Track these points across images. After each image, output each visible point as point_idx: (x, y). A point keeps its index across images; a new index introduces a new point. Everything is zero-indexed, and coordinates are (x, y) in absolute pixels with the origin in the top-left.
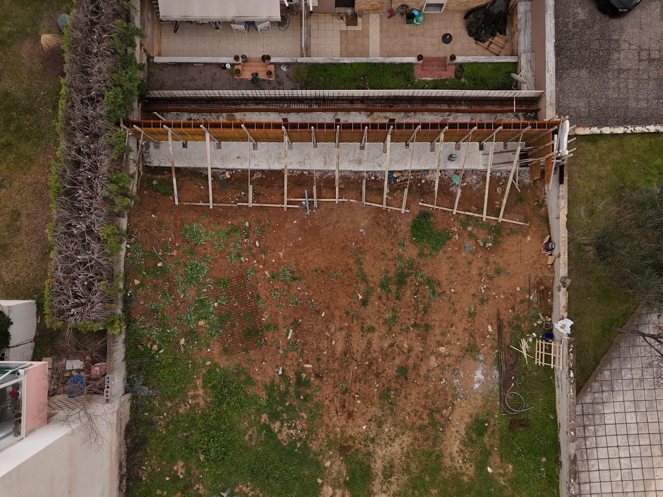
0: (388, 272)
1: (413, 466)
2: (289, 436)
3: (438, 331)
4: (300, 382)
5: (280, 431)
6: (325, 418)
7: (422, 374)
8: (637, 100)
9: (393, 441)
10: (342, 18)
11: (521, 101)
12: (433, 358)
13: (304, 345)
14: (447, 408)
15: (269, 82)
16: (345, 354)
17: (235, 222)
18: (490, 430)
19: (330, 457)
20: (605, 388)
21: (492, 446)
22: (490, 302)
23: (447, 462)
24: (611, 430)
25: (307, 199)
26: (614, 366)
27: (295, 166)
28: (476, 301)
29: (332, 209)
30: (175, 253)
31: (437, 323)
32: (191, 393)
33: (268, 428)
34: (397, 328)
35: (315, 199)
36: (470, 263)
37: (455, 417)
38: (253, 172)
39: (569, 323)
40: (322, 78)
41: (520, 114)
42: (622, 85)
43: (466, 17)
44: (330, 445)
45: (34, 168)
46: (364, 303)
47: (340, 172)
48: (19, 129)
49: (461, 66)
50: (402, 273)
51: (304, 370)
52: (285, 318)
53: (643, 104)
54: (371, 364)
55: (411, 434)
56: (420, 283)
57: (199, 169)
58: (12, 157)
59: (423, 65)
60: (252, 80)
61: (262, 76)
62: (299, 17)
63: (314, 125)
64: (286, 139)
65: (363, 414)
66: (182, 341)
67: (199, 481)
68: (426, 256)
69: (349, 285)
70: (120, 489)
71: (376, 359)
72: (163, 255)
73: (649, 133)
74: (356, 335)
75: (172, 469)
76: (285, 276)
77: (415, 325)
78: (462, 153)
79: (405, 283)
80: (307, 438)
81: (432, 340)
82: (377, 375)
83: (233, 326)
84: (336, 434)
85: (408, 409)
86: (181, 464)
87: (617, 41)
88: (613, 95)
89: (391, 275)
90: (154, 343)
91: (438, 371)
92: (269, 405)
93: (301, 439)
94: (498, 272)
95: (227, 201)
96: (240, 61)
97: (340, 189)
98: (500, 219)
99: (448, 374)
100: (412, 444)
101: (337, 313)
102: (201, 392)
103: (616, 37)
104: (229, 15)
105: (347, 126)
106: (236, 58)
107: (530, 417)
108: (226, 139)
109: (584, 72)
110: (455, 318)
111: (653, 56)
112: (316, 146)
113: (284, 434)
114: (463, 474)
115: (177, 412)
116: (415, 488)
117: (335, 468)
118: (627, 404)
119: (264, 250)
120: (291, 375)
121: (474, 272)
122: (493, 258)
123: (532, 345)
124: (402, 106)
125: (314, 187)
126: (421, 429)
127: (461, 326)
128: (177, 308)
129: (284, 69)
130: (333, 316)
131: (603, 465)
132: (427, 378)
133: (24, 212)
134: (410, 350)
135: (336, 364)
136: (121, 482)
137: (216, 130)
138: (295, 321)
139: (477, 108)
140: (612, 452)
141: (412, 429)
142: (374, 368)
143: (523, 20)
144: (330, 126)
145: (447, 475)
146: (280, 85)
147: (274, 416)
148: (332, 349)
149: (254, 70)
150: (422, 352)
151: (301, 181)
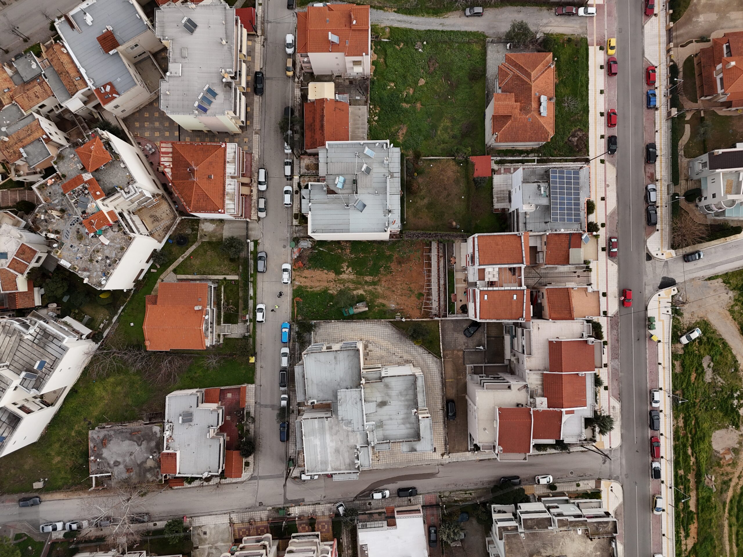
1: (377, 293)
2: (381, 270)
3: (401, 298)
4: (391, 272)
6: (384, 277)
7: (393, 295)
8: (446, 336)
9: (381, 290)
10: (463, 279)
11: (446, 314)
12: (396, 297)
13: (398, 272)
14: (387, 299)
15: (449, 264)
16: (396, 280)
17: (421, 259)
18: (383, 307)
19: (378, 278)
21: (380, 308)
22: (407, 308)
23: (378, 300)
25: (426, 272)
26: (396, 330)
27: (432, 270)
28: (407, 305)
29: (424, 277)
30: (415, 248)
31: (403, 298)
33: (382, 266)
34: (402, 290)
35: (426, 274)
37: (386, 301)
38: (431, 262)
40: (451, 274)
41: (444, 314)
42: (450, 334)
43: (464, 305)
44: (380, 278)
45: (430, 222)
46: (406, 284)
47: (431, 279)
48: (438, 218)
49: (454, 303)
50: (412, 291)
51: (393, 273)
52: (403, 269)
53: (446, 339)
54: (395, 285)
55: (382, 293)
56: (410, 294)
57: (431, 251)
58: (432, 217)
59: (454, 295)
60: (450, 260)
63: (440, 273)
65: (386, 284)
67: (373, 254)
68: (415, 295)
69: (409, 281)
72: (414, 246)
74: (400, 282)
75: (375, 249)
76: (411, 269)
77: (402, 293)
78: (436, 303)
79: (410, 292)
80: (381, 274)
81: (399, 297)
82: (393, 286)
83: (401, 259)
84: (382, 279)
86: (376, 251)
87: (459, 333)
88: (448, 332)
89: (412, 289)
90: (398, 245)
91: (394, 298)
92: (387, 266)
93: (381, 272)
94: (413, 309)
95: (425, 257)
97: (428, 279)
99: (393, 300)
100: (380, 293)
101: (404, 279)
106: (455, 257)
107: (386, 315)
110: (404, 301)
111: (456, 340)
112: (436, 274)
114: (375, 303)
115: (385, 250)
116: (373, 294)
117: (376, 279)
119: (416, 264)
120: (392, 270)
121: (413, 304)
122: (415, 308)
123: (399, 315)
124: (445, 291)
125: (428, 274)
126: (383, 295)
127: (402, 302)
128: (404, 249)
129: (452, 267)
131: (378, 328)
133: (422, 220)
134: (397, 292)
135: (394, 279)
138: (402, 271)
143: (463, 315)
145: (375, 299)
146: (449, 266)
147: (385, 267)
148: (397, 278)
149: (452, 261)
150: (397, 295)
151: (430, 271)
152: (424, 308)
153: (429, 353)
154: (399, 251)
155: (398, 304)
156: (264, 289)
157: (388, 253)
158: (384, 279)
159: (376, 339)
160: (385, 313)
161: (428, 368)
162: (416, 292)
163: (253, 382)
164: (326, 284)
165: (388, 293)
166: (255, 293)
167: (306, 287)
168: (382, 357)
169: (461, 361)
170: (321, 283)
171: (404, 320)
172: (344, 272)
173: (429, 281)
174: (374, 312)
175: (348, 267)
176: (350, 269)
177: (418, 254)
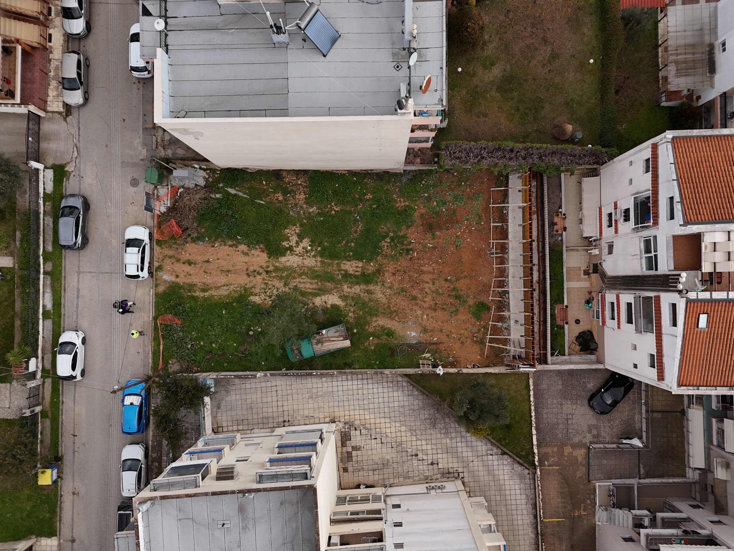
0: (461, 291)
1: (372, 303)
2: (384, 246)
3: (433, 314)
4: (408, 250)
5: (386, 242)
6: (392, 263)
7: (413, 307)
8: (547, 413)
9: (383, 294)
10: (587, 267)
11: (545, 355)
12: (421, 312)
13: (425, 252)
14: (399, 318)
15: (553, 231)
16: (422, 271)
17: (483, 217)
18: (389, 339)
19: (375, 265)
20: (409, 392)
21: (382, 340)
22: (448, 339)
23: (374, 319)
24: (391, 394)
25: (495, 251)
26: (419, 396)
27: (510, 245)
28: (448, 333)
29: (490, 264)
30: (468, 190)
31: (437, 314)
32: (402, 200)
33: (387, 236)
34: (434, 295)
35: (495, 255)
36: (466, 329)
37: (394, 323)
38: (507, 225)
39: (441, 373)
40: (555, 258)
41: (539, 356)
42: (554, 406)
43: (589, 331)
44: (380, 265)
45: (508, 123)
46: (446, 280)
47: (508, 267)
48: (526, 114)
49: (563, 328)
50: (461, 298)
51: (414, 252)
52: (438, 242)
53: (545, 416)
54: (417, 283)
55: (386, 302)
56: (456, 306)
57: (508, 198)
58: (513, 111)
59: (563, 309)
60: (553, 223)
61: (556, 227)
62: (588, 245)
63: (532, 254)
64: (525, 241)
65: (395, 280)
66: (426, 195)
67: (364, 205)
68: (469, 309)
69: (454, 273)
70: (361, 170)
71: (420, 286)
72: (467, 185)
73: (531, 413)
74: (431, 276)
75: (369, 193)
76: (458, 242)
77: (436, 304)
78: (519, 327)
79: (456, 299)
80: (383, 254)
81: (429, 312)
82: (412, 286)
83: (434, 218)
84: (385, 268)
85: (397, 301)
86: (371, 197)
87: (577, 403)
88: (550, 401)
89: (460, 292)
90: (426, 182)
91: (415, 315)
92: (398, 237)
93: (382, 251)
94: (462, 343)
95: (493, 213)
96: (563, 216)
97: (500, 267)
98: (487, 344)
99: (414, 319)
100: (382, 303)
101: (441, 267)
102: (403, 204)
103: (578, 403)
104: (585, 211)
105: (531, 269)
106: (564, 215)
107: (396, 357)
108: (523, 212)
109: (560, 387)
110: (440, 322)
111: (569, 420)
112: (521, 255)
113: (384, 244)
114: (369, 326)
115: (394, 194)
116: (363, 304)
117: (370, 268)
118: (403, 402)
119: (470, 231)
120: (411, 246)
121: (462, 332)
122: (469, 340)
123: (428, 359)
124: (542, 298)
125: (501, 255)
126: (389, 307)
127: (436, 325)
128: (442, 192)
129: (560, 238)
130: (440, 265)
131: (375, 390)
132: (412, 310)
133: (487, 119)
134: (424, 301)
135: (417, 267)
136: (364, 170)
137: (528, 209)
138: (436, 248)
139: (541, 335)
140: (381, 395)
141: (388, 302)
142: (416, 285)
143: (586, 358)
144: (531, 262)
145: (368, 319)
146: (551, 236)
147: (392, 239)
148: (424, 265)
149: (559, 223)
150: (423, 307)
151: (503, 248)
152: (491, 341)
153: (504, 453)
154: (429, 199)
155: (425, 330)
156: (84, 292)
157: (401, 203)
158: (391, 268)
159: (369, 418)
160: (393, 351)
161: (500, 490)
162: (471, 302)
163: (51, 533)
164: (243, 280)
165: (401, 302)
166: (57, 303)
167: (191, 287)
168: (385, 464)
169: (581, 472)
170: (231, 278)
171: (440, 371)
172: (291, 249)
173: (503, 273)
174: (366, 350)
175: (301, 237)
176: (306, 243)
177: (478, 204)
